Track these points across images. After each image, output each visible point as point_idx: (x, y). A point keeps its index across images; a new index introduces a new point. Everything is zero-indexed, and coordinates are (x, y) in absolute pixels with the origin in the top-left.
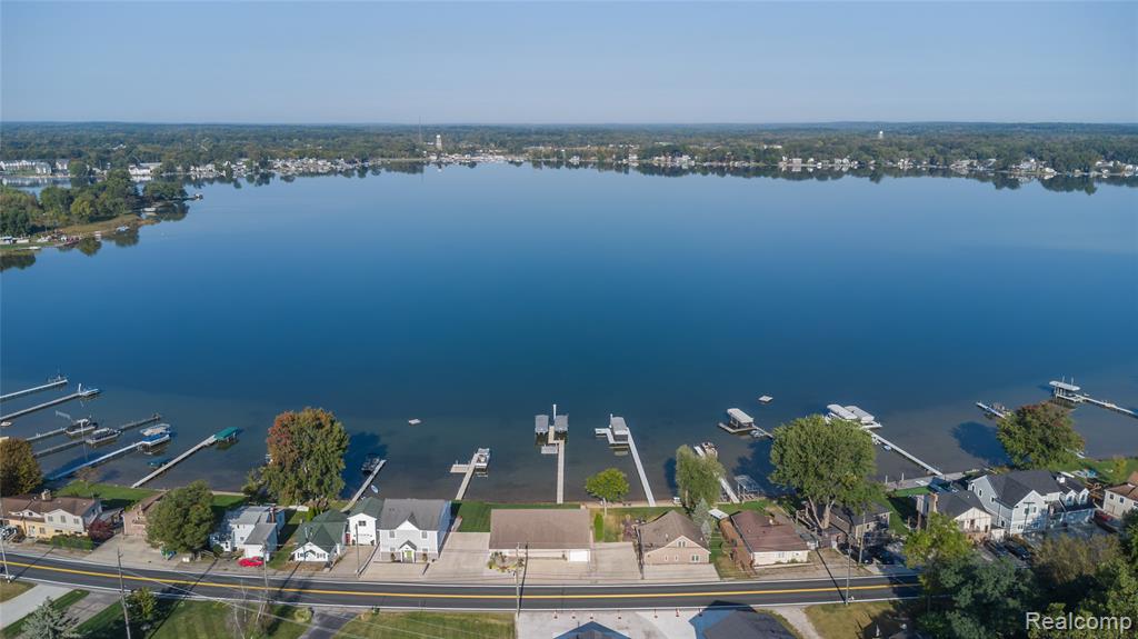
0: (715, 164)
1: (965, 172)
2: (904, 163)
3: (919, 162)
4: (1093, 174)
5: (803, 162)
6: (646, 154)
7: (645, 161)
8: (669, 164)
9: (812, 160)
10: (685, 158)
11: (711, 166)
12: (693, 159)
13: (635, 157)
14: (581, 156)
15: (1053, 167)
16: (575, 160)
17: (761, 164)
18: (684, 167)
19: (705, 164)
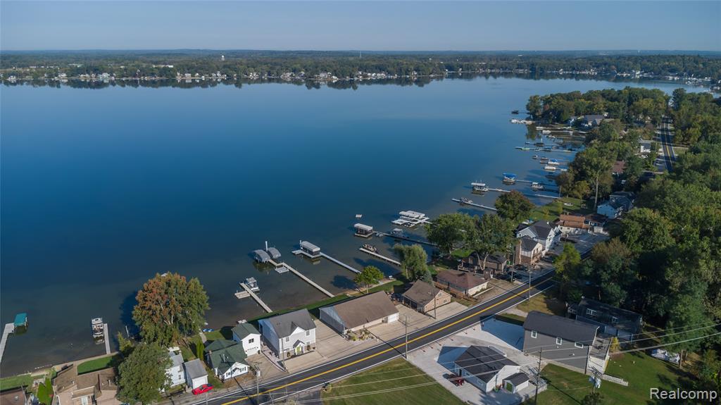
0: (130, 78)
1: (289, 80)
2: (253, 75)
3: (262, 74)
4: (356, 79)
5: (192, 76)
6: (73, 72)
7: (74, 78)
8: (94, 80)
9: (197, 74)
10: (105, 75)
11: (128, 80)
12: (112, 75)
13: (64, 75)
14: (17, 76)
15: (336, 75)
16: (12, 79)
17: (164, 78)
18: (105, 81)
19: (124, 79)
